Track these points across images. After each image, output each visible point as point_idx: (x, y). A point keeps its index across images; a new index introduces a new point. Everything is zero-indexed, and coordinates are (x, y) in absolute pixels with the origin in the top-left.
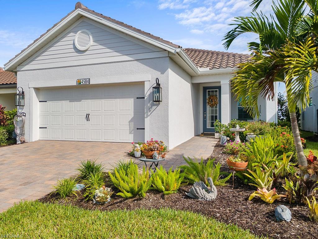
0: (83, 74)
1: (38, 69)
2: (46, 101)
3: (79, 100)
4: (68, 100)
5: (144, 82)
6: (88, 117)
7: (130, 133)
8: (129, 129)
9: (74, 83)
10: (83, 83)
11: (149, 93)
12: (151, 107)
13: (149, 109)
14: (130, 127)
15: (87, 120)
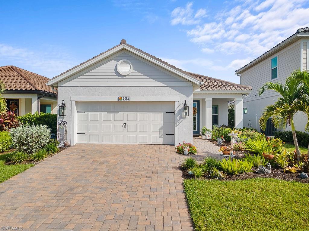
0: (124, 93)
1: (80, 86)
2: (84, 112)
3: (117, 112)
4: (106, 112)
5: (175, 102)
6: (125, 125)
7: (160, 137)
8: (159, 135)
9: (116, 100)
10: (125, 99)
11: (178, 110)
12: (180, 120)
13: (178, 121)
14: (160, 133)
15: (124, 128)
